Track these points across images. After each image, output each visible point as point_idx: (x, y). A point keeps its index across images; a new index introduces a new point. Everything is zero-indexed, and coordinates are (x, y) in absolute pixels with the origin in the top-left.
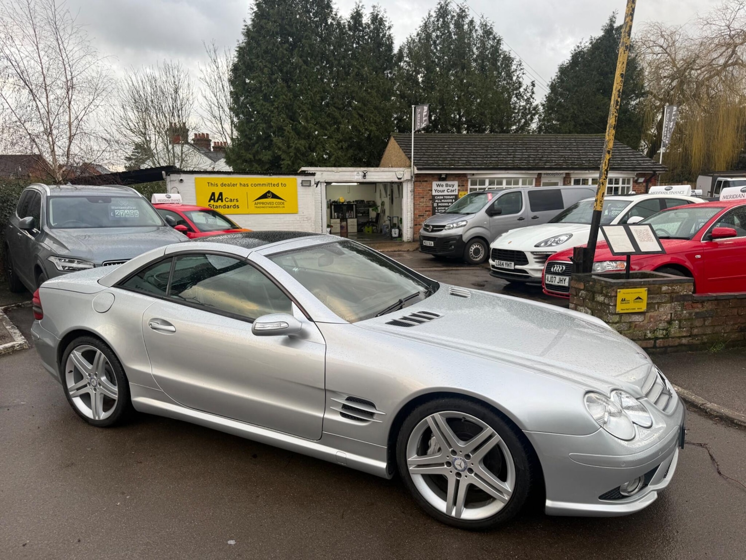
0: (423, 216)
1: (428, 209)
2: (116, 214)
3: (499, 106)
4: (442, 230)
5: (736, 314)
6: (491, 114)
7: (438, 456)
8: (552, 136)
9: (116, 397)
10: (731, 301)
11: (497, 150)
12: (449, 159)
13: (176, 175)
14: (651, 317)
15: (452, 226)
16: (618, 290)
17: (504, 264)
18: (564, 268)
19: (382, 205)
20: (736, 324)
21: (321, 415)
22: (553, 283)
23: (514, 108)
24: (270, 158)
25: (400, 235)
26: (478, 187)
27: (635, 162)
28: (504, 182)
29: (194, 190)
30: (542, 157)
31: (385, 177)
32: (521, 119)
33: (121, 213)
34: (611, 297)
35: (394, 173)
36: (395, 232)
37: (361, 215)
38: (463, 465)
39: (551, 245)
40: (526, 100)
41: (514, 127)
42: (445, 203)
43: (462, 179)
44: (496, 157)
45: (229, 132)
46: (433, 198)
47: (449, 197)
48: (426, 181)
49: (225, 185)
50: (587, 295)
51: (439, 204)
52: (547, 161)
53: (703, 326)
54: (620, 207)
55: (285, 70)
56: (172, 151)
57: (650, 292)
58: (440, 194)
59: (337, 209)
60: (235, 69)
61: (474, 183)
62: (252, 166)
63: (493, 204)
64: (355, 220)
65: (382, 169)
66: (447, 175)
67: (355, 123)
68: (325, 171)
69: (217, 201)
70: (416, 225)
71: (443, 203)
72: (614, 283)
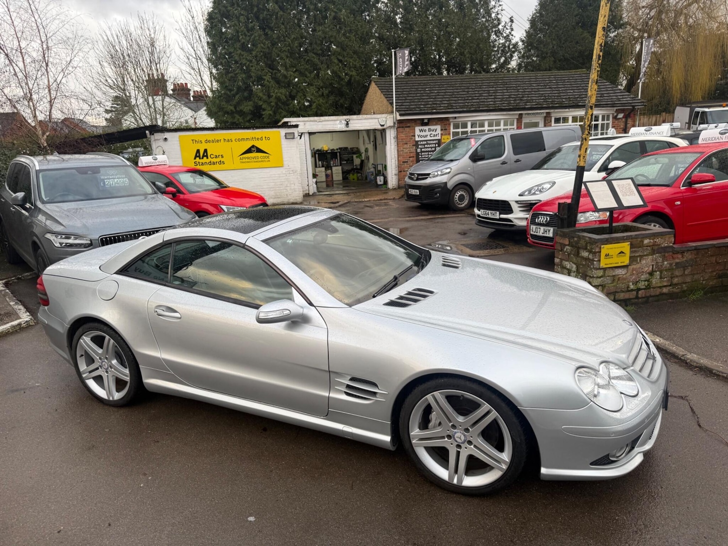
0: (407, 162)
1: (412, 155)
2: (106, 183)
3: (478, 45)
4: (427, 178)
5: (714, 262)
6: (470, 54)
7: (439, 430)
8: (532, 74)
9: (128, 379)
10: (710, 249)
11: (478, 91)
12: (430, 103)
13: (160, 134)
14: (633, 270)
15: (436, 174)
16: (602, 246)
17: (490, 213)
18: (548, 219)
19: (366, 151)
20: (714, 271)
21: (327, 394)
22: (538, 234)
23: (494, 47)
24: (251, 108)
25: (386, 182)
26: (460, 130)
27: (614, 97)
28: (486, 124)
29: (179, 148)
30: (523, 97)
31: (368, 124)
32: (501, 57)
33: (111, 182)
34: (595, 253)
35: (377, 120)
36: (380, 180)
37: (345, 162)
38: (463, 438)
39: (534, 194)
40: (505, 38)
41: (494, 66)
42: (428, 148)
43: (444, 122)
44: (477, 99)
45: (210, 85)
46: (417, 144)
47: (432, 142)
48: (409, 127)
49: (209, 141)
50: (572, 250)
51: (423, 150)
52: (528, 101)
53: (683, 275)
54: (601, 152)
55: (261, 17)
56: (153, 106)
57: (632, 246)
58: (423, 139)
59: (321, 157)
60: (211, 17)
61: (456, 126)
62: (234, 118)
63: (477, 149)
64: (340, 168)
65: (365, 116)
66: (429, 119)
67: (335, 69)
68: (307, 121)
69: (203, 158)
70: (401, 171)
71: (426, 148)
72: (598, 239)
